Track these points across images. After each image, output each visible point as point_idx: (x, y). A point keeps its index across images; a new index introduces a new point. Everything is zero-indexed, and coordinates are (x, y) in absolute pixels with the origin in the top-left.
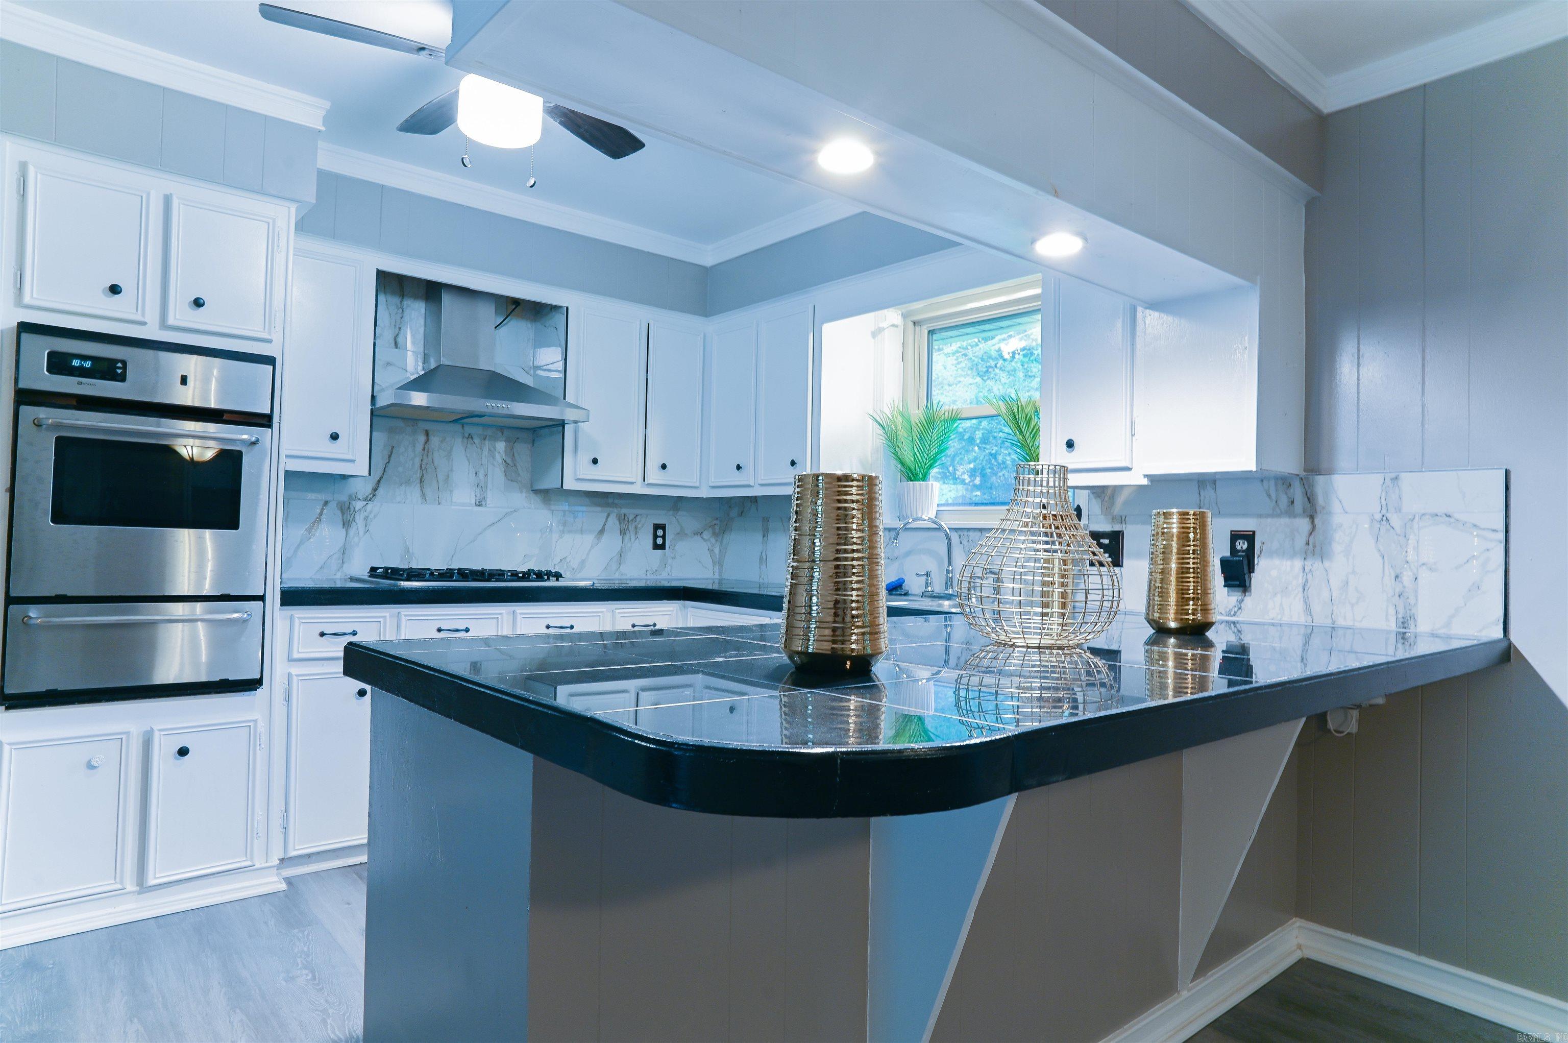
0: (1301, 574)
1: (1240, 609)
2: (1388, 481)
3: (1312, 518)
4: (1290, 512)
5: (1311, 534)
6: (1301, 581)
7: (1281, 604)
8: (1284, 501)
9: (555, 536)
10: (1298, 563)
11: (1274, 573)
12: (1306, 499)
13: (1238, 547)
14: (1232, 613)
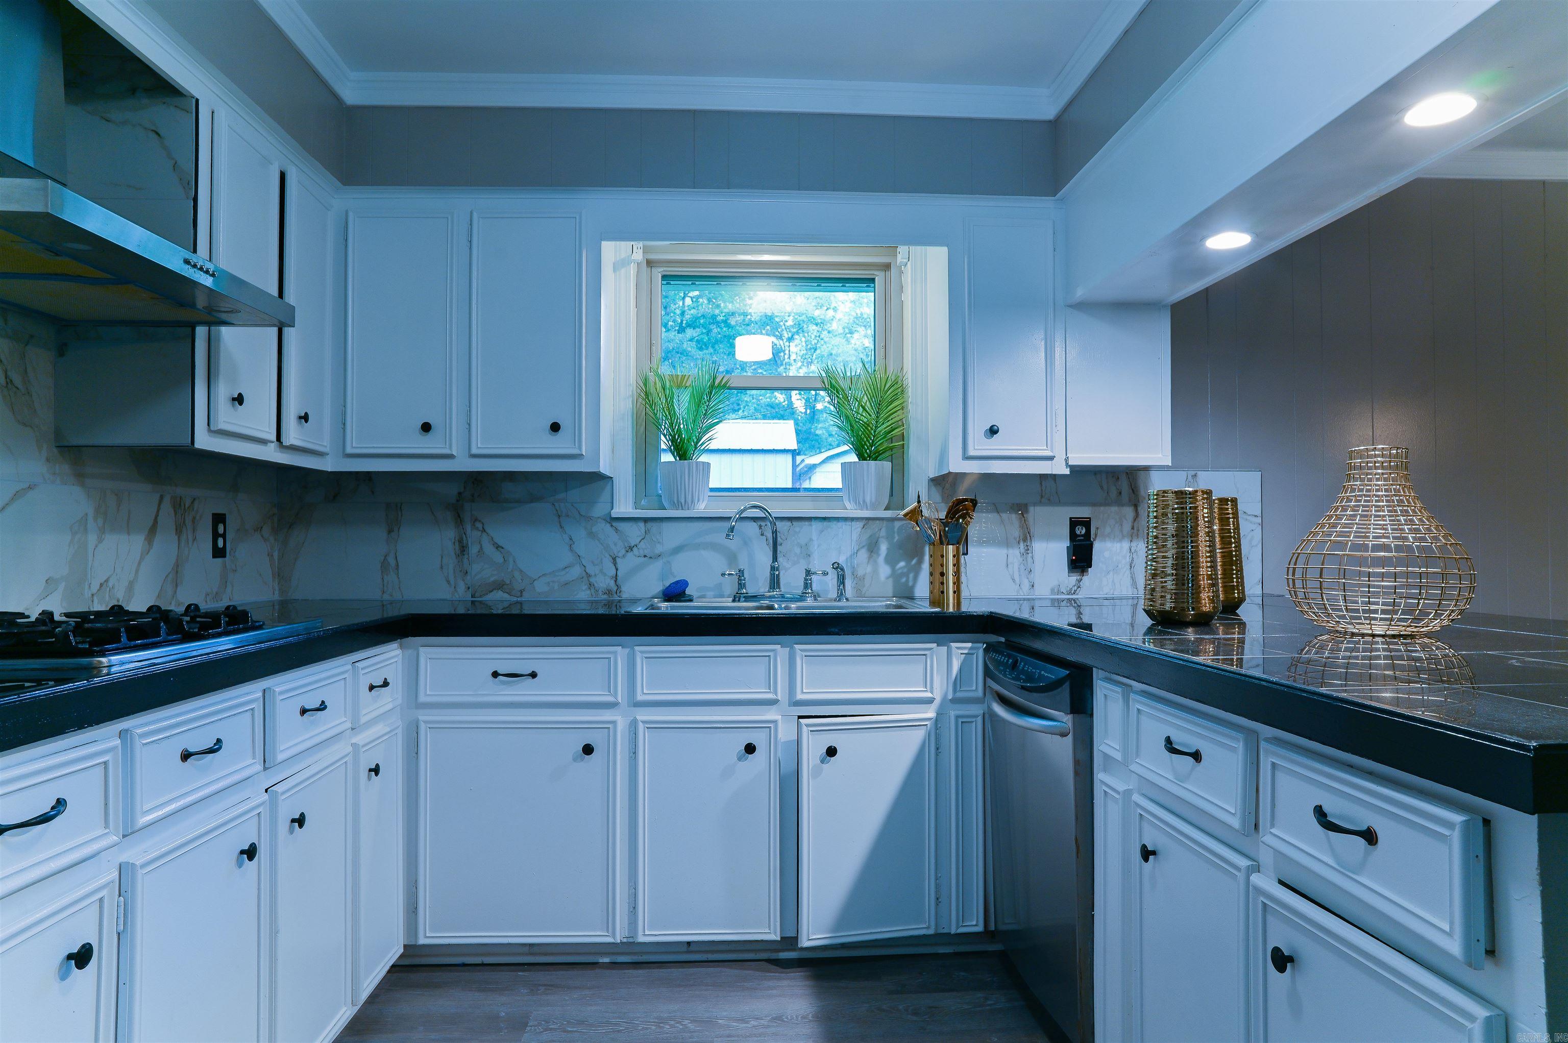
0: (1128, 554)
1: (1079, 587)
2: (1190, 477)
3: (1136, 506)
4: (1119, 503)
5: (1135, 520)
6: (1128, 560)
7: (1113, 581)
8: (1114, 493)
9: (92, 538)
10: (1126, 545)
11: (1107, 554)
12: (1131, 491)
13: (1078, 532)
14: (1072, 592)
